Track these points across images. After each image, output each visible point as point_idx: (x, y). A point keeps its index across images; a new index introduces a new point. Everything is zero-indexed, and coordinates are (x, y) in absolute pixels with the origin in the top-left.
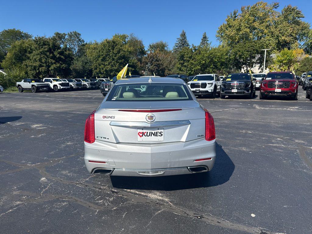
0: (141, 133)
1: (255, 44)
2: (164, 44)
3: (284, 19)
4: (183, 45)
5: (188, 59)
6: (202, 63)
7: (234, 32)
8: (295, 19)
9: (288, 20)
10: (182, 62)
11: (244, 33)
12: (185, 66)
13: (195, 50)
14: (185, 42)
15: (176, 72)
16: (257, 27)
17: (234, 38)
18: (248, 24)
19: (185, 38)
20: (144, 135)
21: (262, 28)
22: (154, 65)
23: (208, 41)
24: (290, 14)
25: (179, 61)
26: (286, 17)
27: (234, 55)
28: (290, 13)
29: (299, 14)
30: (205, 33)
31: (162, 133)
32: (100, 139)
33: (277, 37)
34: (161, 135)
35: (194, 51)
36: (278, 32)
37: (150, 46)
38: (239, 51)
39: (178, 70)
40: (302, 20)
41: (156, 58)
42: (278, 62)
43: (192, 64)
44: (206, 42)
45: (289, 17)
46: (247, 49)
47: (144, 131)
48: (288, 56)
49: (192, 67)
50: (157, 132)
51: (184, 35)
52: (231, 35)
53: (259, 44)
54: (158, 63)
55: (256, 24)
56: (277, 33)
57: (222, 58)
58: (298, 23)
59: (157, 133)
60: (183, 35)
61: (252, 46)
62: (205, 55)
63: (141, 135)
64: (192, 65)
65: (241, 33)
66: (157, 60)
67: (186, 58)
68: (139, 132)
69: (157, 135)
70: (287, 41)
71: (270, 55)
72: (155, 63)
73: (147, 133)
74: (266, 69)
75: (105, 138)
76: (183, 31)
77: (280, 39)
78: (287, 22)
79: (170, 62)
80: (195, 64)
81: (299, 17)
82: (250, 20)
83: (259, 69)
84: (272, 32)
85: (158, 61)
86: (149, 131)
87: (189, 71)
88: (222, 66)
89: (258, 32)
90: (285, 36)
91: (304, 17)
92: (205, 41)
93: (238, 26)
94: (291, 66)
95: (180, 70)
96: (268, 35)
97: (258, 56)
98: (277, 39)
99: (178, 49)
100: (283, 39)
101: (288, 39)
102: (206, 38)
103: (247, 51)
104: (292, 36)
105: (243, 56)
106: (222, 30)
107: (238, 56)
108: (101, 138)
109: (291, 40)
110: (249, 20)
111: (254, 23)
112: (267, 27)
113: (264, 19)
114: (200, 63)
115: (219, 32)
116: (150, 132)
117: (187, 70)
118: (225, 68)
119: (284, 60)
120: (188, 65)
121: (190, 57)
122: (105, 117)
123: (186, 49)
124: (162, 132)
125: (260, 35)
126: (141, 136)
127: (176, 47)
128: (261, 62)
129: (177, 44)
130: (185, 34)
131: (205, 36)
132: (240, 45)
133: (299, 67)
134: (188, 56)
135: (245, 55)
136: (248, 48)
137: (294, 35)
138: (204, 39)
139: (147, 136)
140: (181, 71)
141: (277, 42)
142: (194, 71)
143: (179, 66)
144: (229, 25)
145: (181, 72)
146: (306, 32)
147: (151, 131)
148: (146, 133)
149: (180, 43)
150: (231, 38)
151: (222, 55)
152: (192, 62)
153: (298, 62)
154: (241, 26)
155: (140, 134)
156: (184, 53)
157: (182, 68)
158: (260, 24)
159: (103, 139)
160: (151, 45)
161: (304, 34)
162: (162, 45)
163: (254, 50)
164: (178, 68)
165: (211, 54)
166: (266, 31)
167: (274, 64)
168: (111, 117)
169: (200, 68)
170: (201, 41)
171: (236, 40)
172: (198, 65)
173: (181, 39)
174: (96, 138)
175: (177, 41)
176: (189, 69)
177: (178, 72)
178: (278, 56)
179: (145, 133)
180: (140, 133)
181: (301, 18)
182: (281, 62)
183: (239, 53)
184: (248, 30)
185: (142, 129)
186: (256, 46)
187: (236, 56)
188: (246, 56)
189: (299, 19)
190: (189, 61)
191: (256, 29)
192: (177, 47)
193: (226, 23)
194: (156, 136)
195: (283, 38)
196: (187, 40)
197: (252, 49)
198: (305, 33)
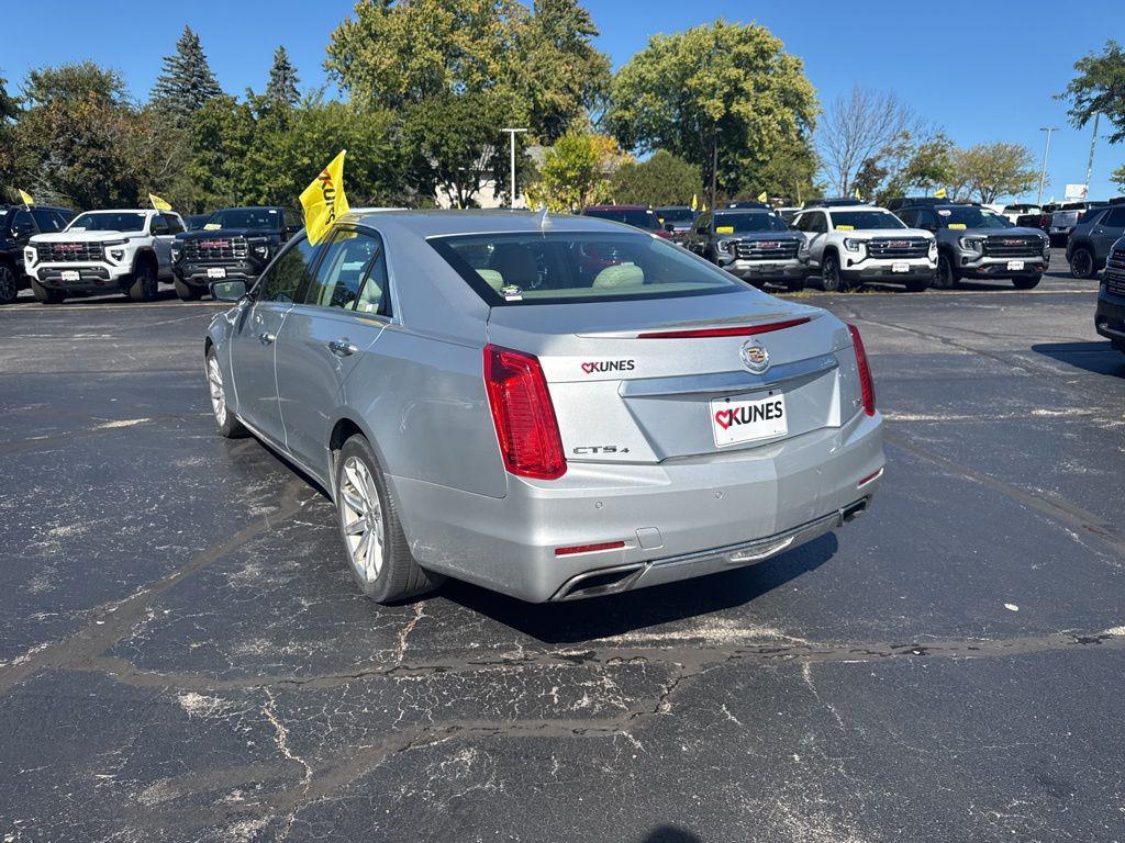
0: (724, 415)
1: (481, 109)
2: (104, 73)
3: (545, 33)
4: (194, 86)
5: (239, 145)
6: (299, 163)
7: (391, 57)
8: (574, 36)
9: (555, 36)
10: (211, 155)
11: (426, 64)
12: (227, 175)
13: (263, 112)
14: (202, 78)
15: (190, 194)
16: (467, 49)
17: (392, 79)
18: (436, 36)
19: (201, 59)
20: (734, 421)
21: (481, 55)
22: (85, 165)
23: (296, 81)
24: (561, 18)
25: (197, 150)
26: (548, 27)
27: (412, 142)
28: (558, 14)
29: (584, 21)
30: (282, 49)
31: (781, 406)
32: (591, 455)
33: (531, 89)
34: (778, 413)
35: (256, 116)
36: (533, 75)
37: (35, 77)
38: (430, 130)
39: (198, 189)
40: (591, 43)
41: (88, 134)
42: (552, 174)
43: (259, 167)
44: (288, 83)
45: (557, 28)
46: (457, 123)
47: (733, 405)
48: (579, 157)
49: (258, 177)
50: (768, 405)
51: (195, 46)
52: (383, 67)
53: (491, 110)
54: (101, 154)
55: (461, 39)
56: (529, 77)
57: (370, 150)
58: (582, 52)
59: (770, 408)
60: (191, 46)
61: (471, 116)
62: (308, 135)
63: (726, 420)
64: (259, 172)
65: (414, 63)
66: (93, 143)
67: (227, 142)
68: (718, 410)
69: (770, 414)
70: (560, 105)
71: (524, 148)
72: (89, 154)
73: (743, 409)
74: (517, 197)
75: (615, 450)
76: (189, 32)
77: (539, 97)
78: (552, 42)
79: (157, 156)
80: (270, 168)
81: (584, 33)
82: (440, 22)
83: (495, 196)
84: (512, 72)
85: (101, 147)
86: (746, 404)
87: (245, 192)
88: (374, 181)
89: (470, 67)
90: (552, 87)
91: (597, 34)
92: (285, 79)
93: (402, 36)
94: (587, 189)
95: (208, 187)
96: (502, 82)
97: (488, 152)
98: (530, 96)
99: (173, 100)
100: (549, 99)
101: (562, 100)
102: (288, 69)
103: (456, 131)
104: (571, 91)
105: (445, 149)
106: (345, 47)
107: (428, 147)
108: (595, 450)
109: (569, 104)
110: (438, 21)
111: (456, 32)
112: (498, 51)
113: (484, 25)
114: (290, 163)
115: (337, 51)
116: (750, 408)
117: (239, 190)
118: (385, 187)
119: (568, 169)
120: (242, 170)
121: (247, 140)
122: (593, 366)
123: (224, 106)
124: (780, 403)
125: (477, 77)
126: (725, 426)
127: (163, 94)
128: (499, 171)
129: (167, 80)
130: (196, 44)
131: (284, 62)
132: (430, 109)
133: (611, 193)
134: (238, 133)
135: (451, 143)
136: (460, 119)
137: (576, 88)
138: (281, 72)
139: (745, 422)
140: (212, 192)
141: (532, 107)
142: (269, 194)
143: (203, 172)
144: (368, 27)
145: (211, 197)
146: (603, 83)
147: (752, 403)
148: (740, 411)
149: (179, 77)
150: (383, 77)
151: (369, 138)
152: (257, 157)
153: (606, 176)
154: (415, 39)
155: (721, 417)
156: (218, 120)
157: (215, 180)
158: (473, 40)
159: (601, 455)
160: (41, 74)
161: (598, 89)
162: (96, 80)
163: (477, 127)
164: (197, 180)
165: (329, 133)
166: (494, 67)
167: (540, 181)
168: (619, 366)
169: (293, 182)
170: (270, 79)
171: (400, 86)
172: (285, 174)
173: (181, 61)
174: (568, 454)
175: (166, 68)
176: (248, 184)
177: (199, 195)
178: (550, 156)
179: (737, 410)
180: (720, 413)
181: (590, 37)
182: (560, 174)
183: (429, 136)
184: (438, 56)
185: (728, 400)
186: (483, 114)
187: (418, 146)
188: (456, 148)
189: (583, 39)
190: (242, 154)
191: (461, 55)
192: (166, 91)
193: (356, 20)
194: (768, 418)
195: (549, 95)
196: (212, 69)
197: (472, 124)
198: (599, 85)
